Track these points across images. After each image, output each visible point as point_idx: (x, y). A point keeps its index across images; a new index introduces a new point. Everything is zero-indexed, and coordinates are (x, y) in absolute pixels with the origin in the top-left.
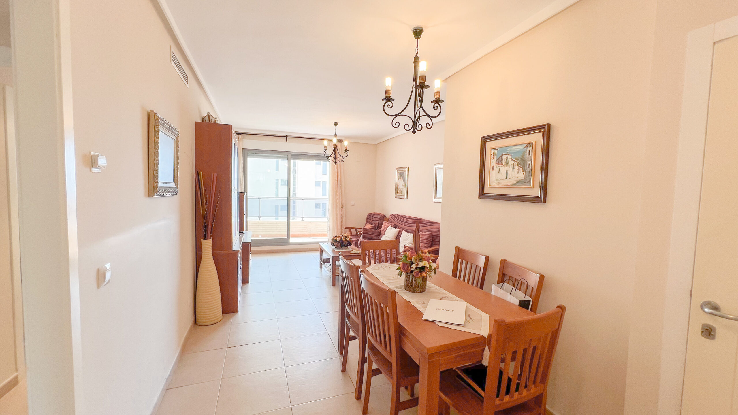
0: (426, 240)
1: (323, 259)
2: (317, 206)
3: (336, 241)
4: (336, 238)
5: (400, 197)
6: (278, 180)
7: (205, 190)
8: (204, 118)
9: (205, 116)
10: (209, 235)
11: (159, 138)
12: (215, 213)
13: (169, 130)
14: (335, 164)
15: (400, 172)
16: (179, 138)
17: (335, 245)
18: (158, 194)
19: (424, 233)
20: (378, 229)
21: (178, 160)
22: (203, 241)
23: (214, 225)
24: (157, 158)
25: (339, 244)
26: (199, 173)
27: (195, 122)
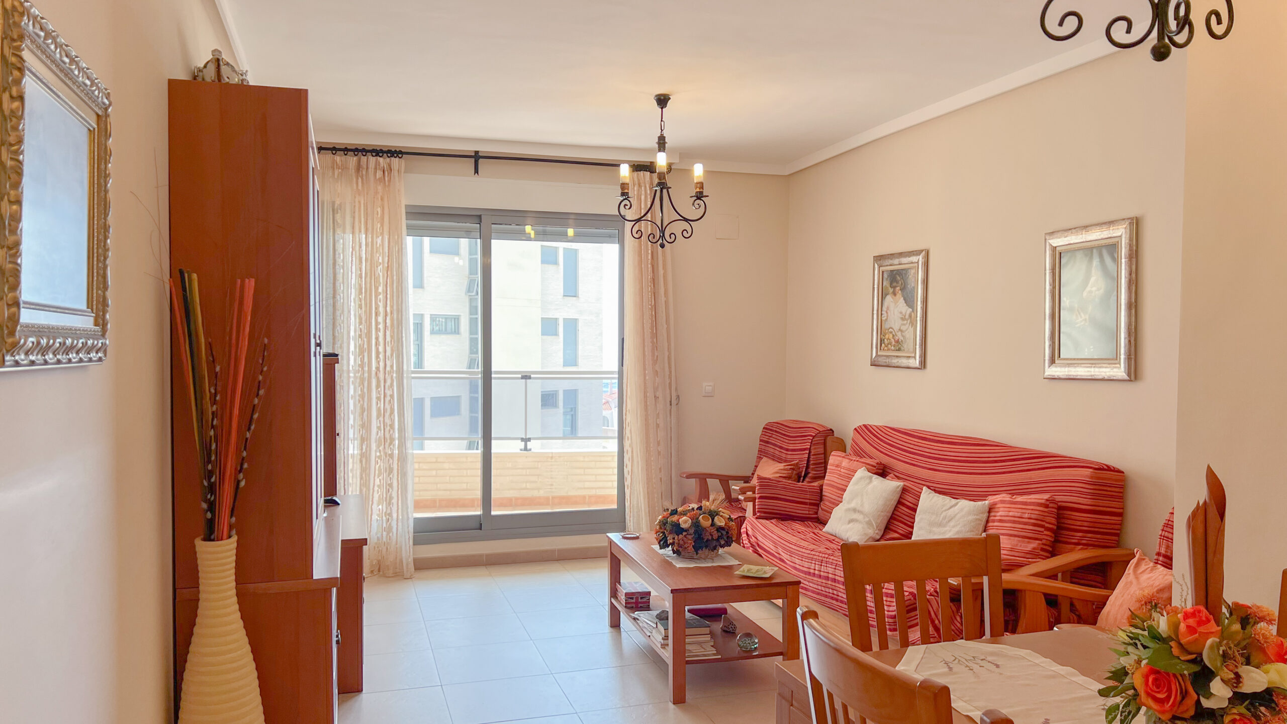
0: (1035, 525)
1: (626, 594)
2: (548, 400)
3: (677, 529)
4: (675, 518)
5: (895, 361)
6: (422, 316)
7: (210, 346)
8: (201, 74)
9: (202, 66)
10: (225, 519)
11: (21, 98)
12: (248, 435)
13: (65, 75)
14: (662, 246)
15: (892, 271)
16: (112, 119)
17: (673, 544)
18: (17, 358)
19: (1020, 499)
20: (807, 479)
21: (106, 215)
22: (202, 546)
23: (243, 484)
24: (12, 193)
25: (690, 543)
26: (186, 275)
27: (169, 80)
